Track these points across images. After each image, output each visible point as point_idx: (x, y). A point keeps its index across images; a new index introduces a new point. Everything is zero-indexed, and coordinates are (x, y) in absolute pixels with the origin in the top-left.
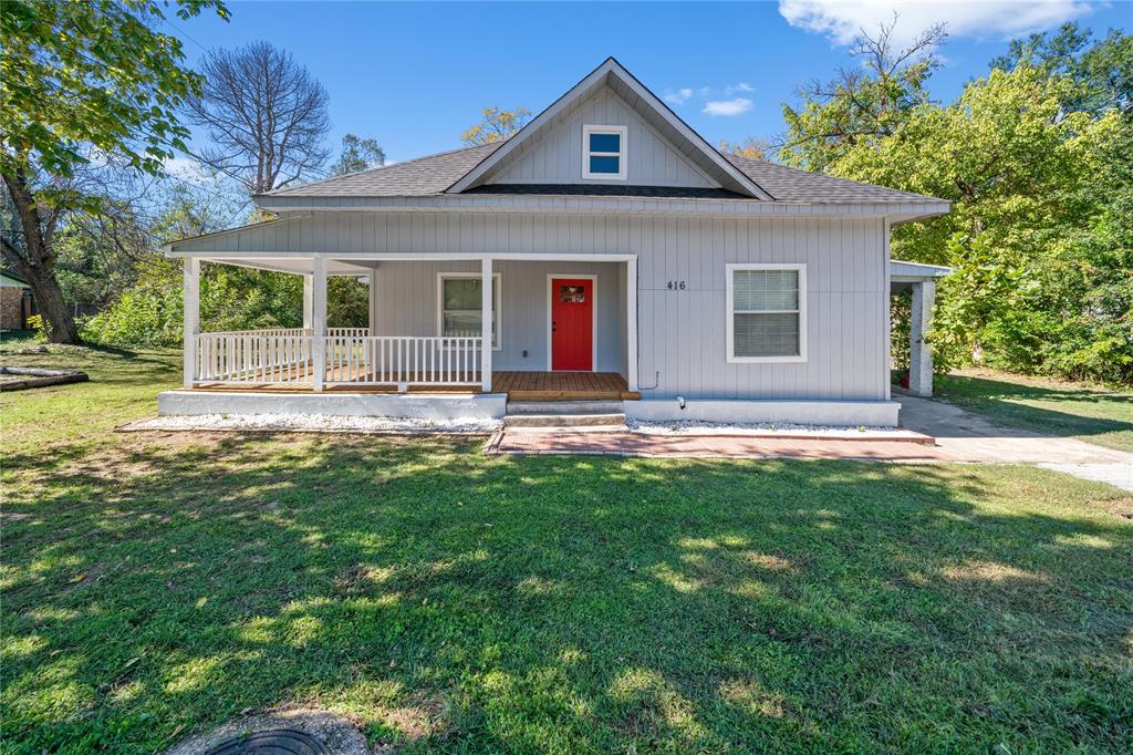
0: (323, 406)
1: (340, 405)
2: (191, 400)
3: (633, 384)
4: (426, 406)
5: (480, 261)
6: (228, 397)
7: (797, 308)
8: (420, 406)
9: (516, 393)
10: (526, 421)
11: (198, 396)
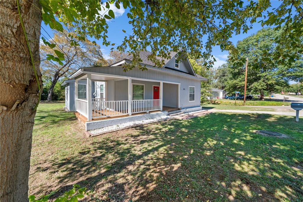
0: (137, 119)
1: (140, 118)
2: (99, 123)
3: (179, 107)
4: (156, 115)
5: (160, 83)
6: (111, 120)
7: (194, 93)
8: (155, 115)
9: (169, 110)
10: (174, 115)
11: (102, 122)
